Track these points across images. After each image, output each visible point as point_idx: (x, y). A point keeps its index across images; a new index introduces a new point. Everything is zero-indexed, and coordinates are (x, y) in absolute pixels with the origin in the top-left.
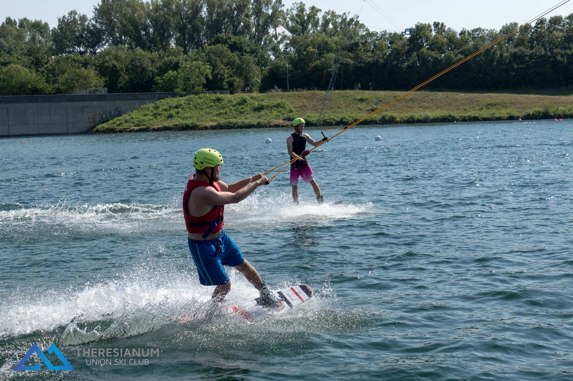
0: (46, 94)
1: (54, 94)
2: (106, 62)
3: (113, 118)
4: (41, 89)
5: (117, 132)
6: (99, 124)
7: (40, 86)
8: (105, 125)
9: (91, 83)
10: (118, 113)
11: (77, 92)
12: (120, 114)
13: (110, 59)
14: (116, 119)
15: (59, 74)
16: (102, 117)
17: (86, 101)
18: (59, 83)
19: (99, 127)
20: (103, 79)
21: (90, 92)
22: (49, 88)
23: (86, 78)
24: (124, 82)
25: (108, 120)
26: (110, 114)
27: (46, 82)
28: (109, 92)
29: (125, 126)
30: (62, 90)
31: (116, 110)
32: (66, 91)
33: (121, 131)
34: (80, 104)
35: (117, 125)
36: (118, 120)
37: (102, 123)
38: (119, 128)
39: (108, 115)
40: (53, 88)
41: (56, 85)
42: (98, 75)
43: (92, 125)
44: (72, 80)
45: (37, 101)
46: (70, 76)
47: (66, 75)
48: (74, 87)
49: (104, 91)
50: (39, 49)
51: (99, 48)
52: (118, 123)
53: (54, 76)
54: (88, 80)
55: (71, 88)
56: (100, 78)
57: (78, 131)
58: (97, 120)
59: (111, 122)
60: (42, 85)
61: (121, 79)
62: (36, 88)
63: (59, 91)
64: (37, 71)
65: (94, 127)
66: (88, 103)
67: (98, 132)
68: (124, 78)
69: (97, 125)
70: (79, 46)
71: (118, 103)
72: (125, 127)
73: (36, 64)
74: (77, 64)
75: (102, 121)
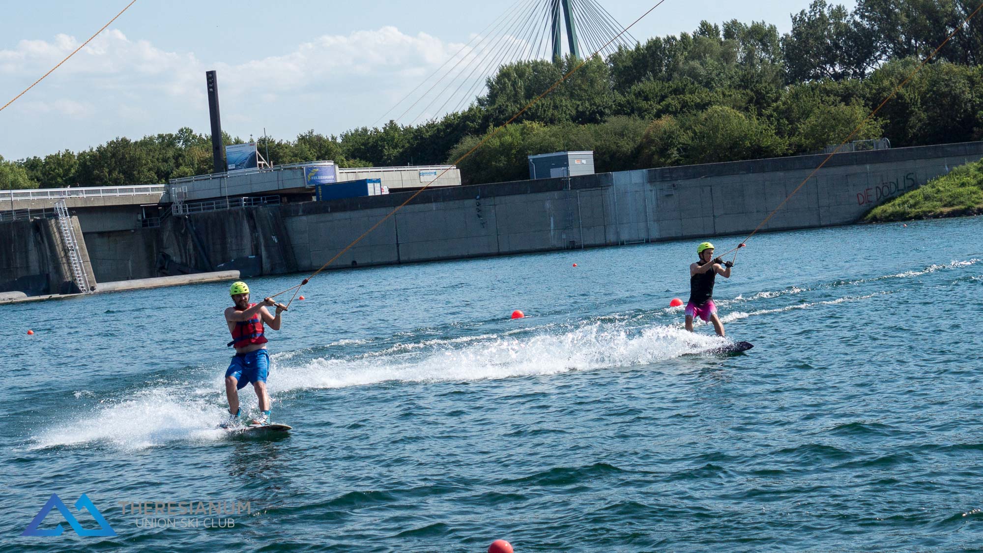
0: (778, 156)
1: (792, 155)
2: (884, 89)
3: (903, 194)
4: (768, 147)
5: (910, 219)
6: (876, 206)
7: (767, 142)
8: (889, 208)
9: (858, 132)
10: (910, 183)
11: (835, 149)
12: (915, 186)
13: (892, 84)
14: (907, 195)
15: (799, 118)
16: (882, 193)
17: (851, 164)
18: (800, 133)
19: (878, 211)
20: (881, 121)
21: (857, 149)
22: (782, 144)
23: (848, 122)
24: (919, 124)
25: (894, 198)
26: (897, 187)
27: (776, 134)
28: (893, 145)
29: (926, 206)
30: (807, 147)
31: (907, 178)
32: (814, 148)
33: (918, 217)
34: (840, 171)
35: (911, 206)
36: (911, 197)
37: (883, 203)
38: (914, 211)
39: (893, 187)
40: (790, 145)
41: (794, 139)
42: (870, 114)
43: (864, 207)
44: (824, 127)
45: (762, 170)
46: (820, 120)
47: (812, 119)
48: (828, 140)
49: (883, 144)
50: (760, 76)
51: (868, 64)
52: (912, 201)
53: (791, 122)
54: (852, 126)
55: (824, 143)
56: (875, 120)
57: (838, 221)
58: (874, 198)
59: (898, 201)
60: (770, 139)
61: (913, 120)
62: (759, 147)
63: (800, 149)
64: (760, 115)
65: (869, 212)
66: (855, 169)
67: (876, 220)
68: (920, 116)
69: (873, 208)
70: (833, 65)
71: (910, 165)
72: (924, 209)
73: (757, 103)
74: (832, 98)
75: (882, 199)
